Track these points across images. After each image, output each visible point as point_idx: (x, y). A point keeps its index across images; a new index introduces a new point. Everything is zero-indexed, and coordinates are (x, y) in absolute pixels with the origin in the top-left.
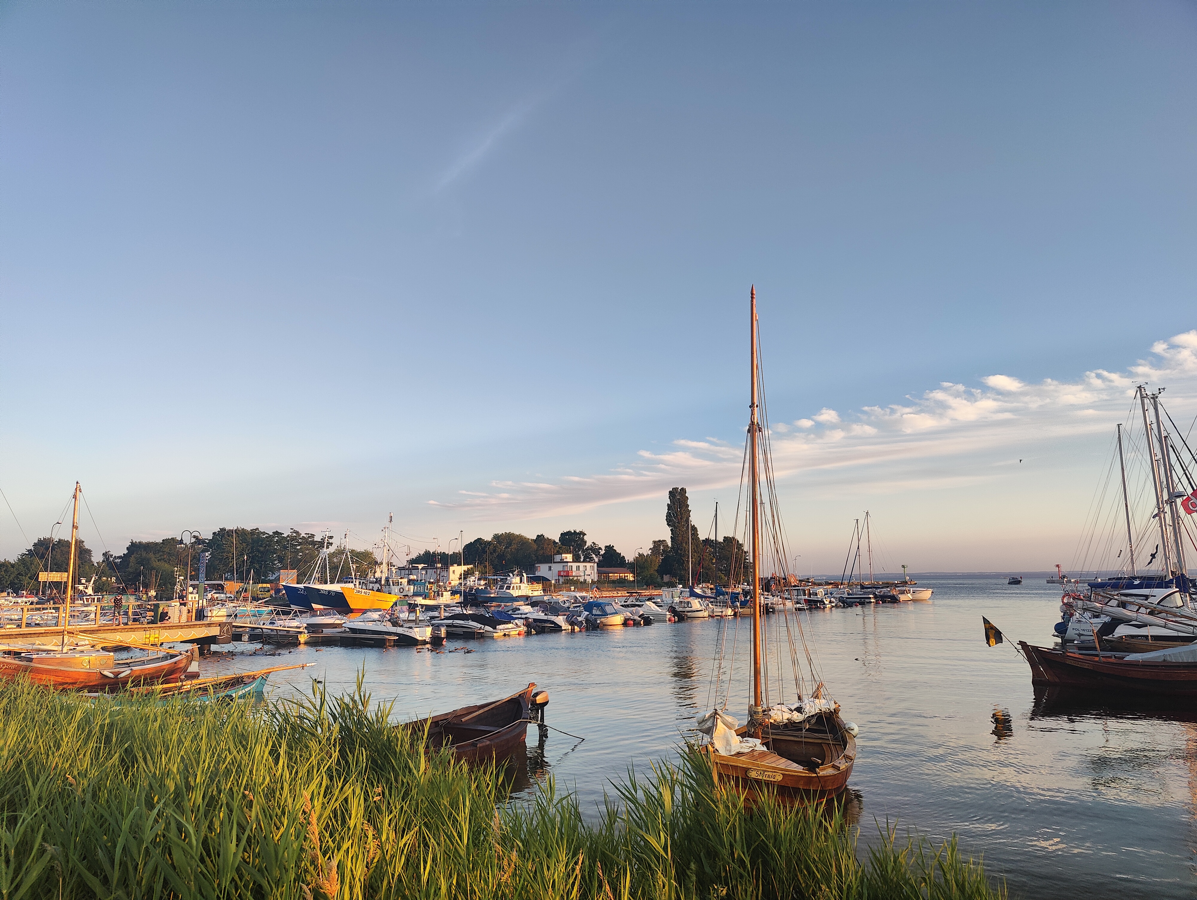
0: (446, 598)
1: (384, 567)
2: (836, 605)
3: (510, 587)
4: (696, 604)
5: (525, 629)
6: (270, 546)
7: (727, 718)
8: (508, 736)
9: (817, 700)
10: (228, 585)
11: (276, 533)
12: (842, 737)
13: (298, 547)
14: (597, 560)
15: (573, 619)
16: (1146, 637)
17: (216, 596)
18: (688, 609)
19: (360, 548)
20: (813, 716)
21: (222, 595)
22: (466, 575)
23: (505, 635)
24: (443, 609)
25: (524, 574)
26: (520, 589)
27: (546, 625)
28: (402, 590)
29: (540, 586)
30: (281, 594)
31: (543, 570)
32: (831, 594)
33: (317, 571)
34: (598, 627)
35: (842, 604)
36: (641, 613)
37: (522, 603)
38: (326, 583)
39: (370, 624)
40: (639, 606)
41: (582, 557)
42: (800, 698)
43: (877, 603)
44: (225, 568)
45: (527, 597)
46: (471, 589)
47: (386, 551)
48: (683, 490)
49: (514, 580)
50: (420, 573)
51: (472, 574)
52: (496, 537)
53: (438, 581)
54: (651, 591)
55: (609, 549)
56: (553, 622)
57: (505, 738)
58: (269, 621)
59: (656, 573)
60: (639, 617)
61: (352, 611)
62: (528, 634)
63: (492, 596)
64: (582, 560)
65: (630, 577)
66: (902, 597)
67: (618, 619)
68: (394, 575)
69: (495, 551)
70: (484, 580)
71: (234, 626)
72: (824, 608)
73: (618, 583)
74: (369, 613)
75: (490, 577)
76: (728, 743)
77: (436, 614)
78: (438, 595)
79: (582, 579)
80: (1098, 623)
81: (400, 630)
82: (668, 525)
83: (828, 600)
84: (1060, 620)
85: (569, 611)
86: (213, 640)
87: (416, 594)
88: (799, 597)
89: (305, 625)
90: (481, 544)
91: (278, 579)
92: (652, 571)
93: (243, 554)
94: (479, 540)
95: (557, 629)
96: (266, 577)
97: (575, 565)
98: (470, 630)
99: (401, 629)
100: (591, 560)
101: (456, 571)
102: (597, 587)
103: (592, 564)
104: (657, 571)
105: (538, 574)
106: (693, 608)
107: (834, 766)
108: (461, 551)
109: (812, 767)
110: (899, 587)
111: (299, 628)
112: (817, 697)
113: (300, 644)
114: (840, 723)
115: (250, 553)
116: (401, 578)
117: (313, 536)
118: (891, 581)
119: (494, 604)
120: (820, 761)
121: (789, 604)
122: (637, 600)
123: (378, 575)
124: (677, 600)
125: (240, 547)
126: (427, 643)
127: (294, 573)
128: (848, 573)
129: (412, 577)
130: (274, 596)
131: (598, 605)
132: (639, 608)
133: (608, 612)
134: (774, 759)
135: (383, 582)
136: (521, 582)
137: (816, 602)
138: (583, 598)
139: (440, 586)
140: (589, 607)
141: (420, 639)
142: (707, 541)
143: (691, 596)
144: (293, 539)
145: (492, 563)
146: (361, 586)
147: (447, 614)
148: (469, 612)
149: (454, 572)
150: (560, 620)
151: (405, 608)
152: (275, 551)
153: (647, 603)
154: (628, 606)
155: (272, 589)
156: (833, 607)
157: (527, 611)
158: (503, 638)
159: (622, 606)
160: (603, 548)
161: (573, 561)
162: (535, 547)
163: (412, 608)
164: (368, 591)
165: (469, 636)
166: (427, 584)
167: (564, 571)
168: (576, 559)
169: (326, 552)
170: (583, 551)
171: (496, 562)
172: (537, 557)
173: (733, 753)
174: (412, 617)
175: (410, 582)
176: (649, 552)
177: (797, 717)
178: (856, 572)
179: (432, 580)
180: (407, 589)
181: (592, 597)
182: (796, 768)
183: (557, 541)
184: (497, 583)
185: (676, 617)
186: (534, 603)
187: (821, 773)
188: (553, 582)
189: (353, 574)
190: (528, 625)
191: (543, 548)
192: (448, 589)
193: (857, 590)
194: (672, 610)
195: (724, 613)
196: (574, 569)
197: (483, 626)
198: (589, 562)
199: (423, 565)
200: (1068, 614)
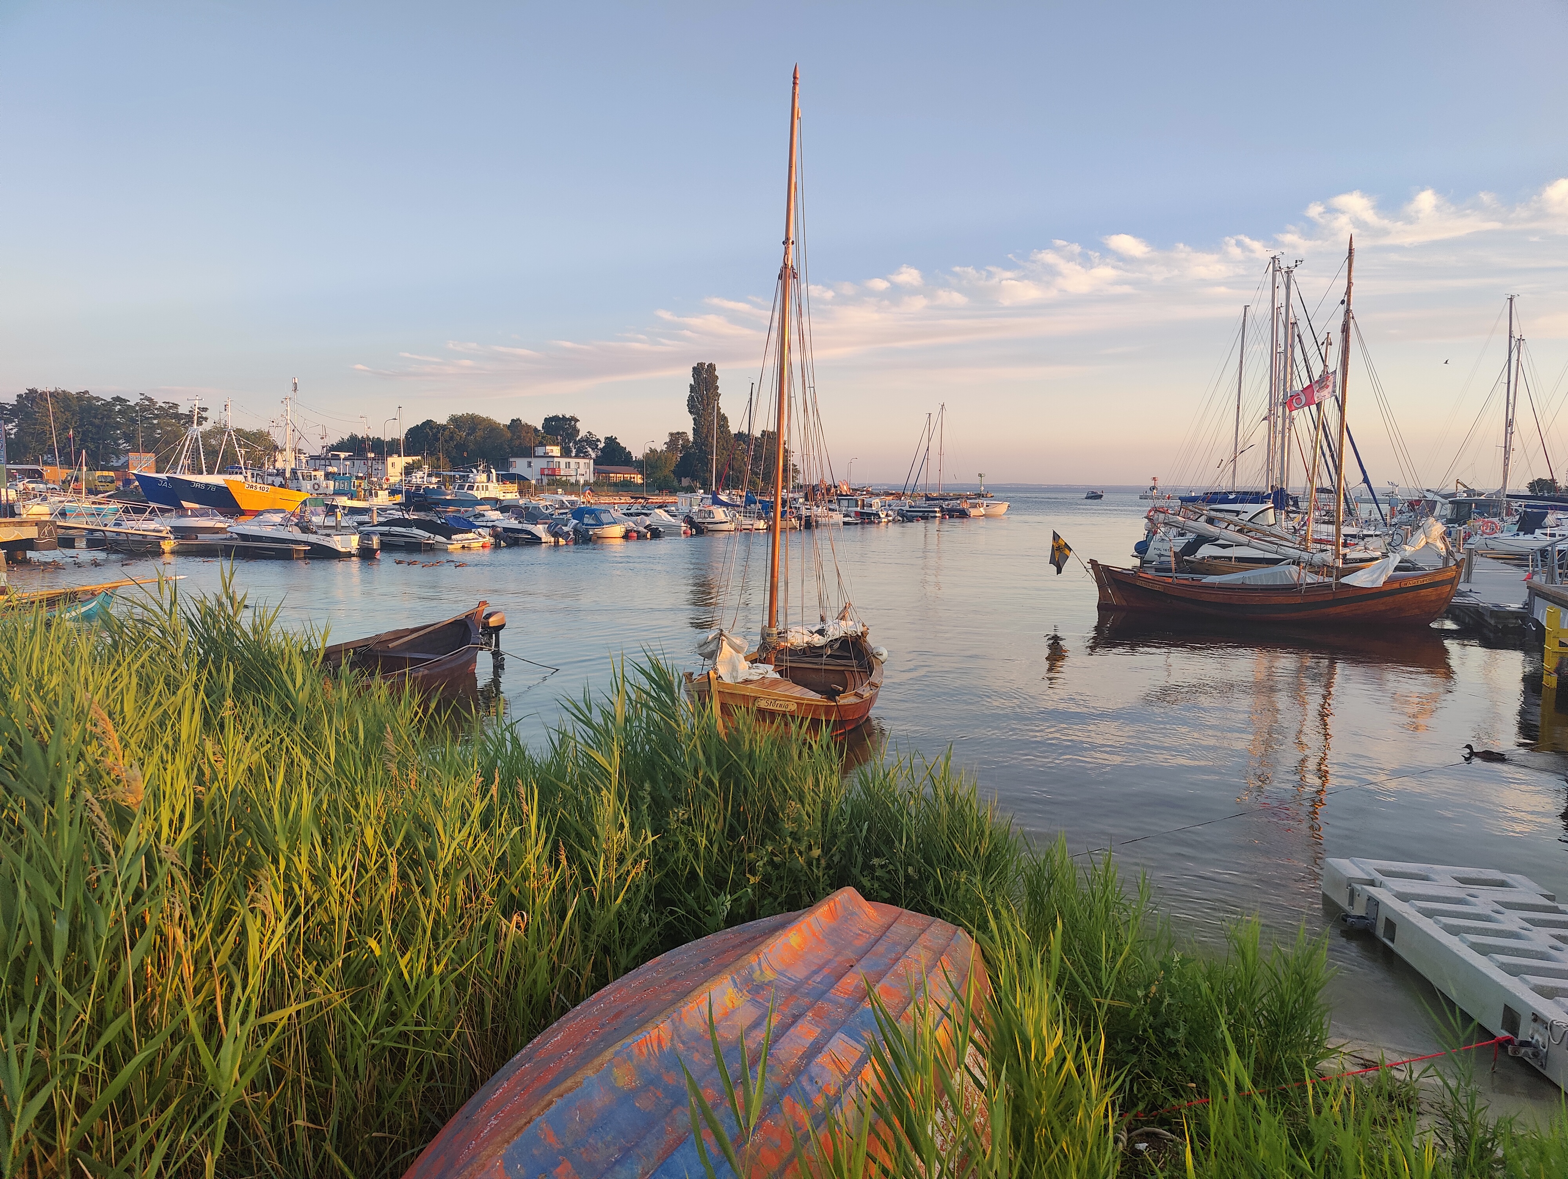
0: (383, 498)
1: (289, 455)
2: (893, 520)
3: (473, 487)
4: (720, 513)
5: (492, 540)
6: (109, 417)
7: (734, 640)
8: (453, 665)
9: (843, 623)
10: (47, 471)
11: (118, 399)
12: (869, 663)
13: (155, 422)
14: (593, 455)
15: (556, 529)
16: (1230, 558)
17: (31, 486)
18: (709, 520)
19: (250, 426)
20: (836, 640)
21: (41, 486)
22: (408, 470)
23: (463, 547)
24: (375, 512)
25: (493, 471)
26: (487, 490)
27: (520, 536)
28: (316, 487)
29: (515, 487)
30: (132, 487)
31: (519, 466)
32: (890, 506)
33: (186, 456)
34: (590, 540)
35: (900, 518)
36: (648, 523)
37: (488, 507)
38: (201, 473)
39: (269, 529)
40: (646, 515)
41: (574, 451)
42: (822, 619)
43: (943, 517)
44: (40, 447)
45: (497, 500)
46: (418, 487)
47: (289, 432)
48: (712, 367)
49: (478, 478)
50: (343, 465)
51: (419, 468)
52: (454, 420)
53: (370, 476)
54: (664, 498)
55: (611, 442)
56: (529, 533)
57: (448, 666)
58: (113, 522)
59: (672, 475)
60: (645, 528)
61: (243, 513)
62: (497, 546)
63: (448, 497)
64: (573, 454)
65: (638, 479)
66: (973, 512)
67: (617, 530)
68: (304, 466)
69: (452, 438)
70: (436, 477)
71: (59, 527)
72: (879, 522)
73: (622, 486)
74: (267, 516)
75: (444, 473)
76: (734, 669)
77: (366, 518)
78: (371, 494)
79: (573, 480)
80: (1181, 542)
81: (312, 538)
82: (690, 412)
83: (885, 513)
84: (1142, 538)
85: (552, 519)
86: (29, 544)
87: (338, 493)
88: (850, 509)
89: (169, 528)
90: (431, 428)
91: (126, 465)
92: (667, 472)
93: (69, 428)
94: (428, 423)
95: (535, 541)
96: (108, 462)
97: (563, 461)
98: (413, 540)
99: (315, 536)
100: (586, 456)
101: (396, 465)
102: (590, 489)
103: (587, 461)
104: (674, 472)
105: (512, 471)
106: (716, 520)
107: (856, 694)
108: (403, 437)
109: (831, 694)
110: (971, 499)
111: (161, 531)
112: (843, 618)
113: (164, 553)
114: (868, 648)
115: (79, 426)
116: (315, 470)
117: (176, 406)
118: (963, 493)
119: (451, 508)
120: (841, 689)
121: (838, 518)
122: (644, 507)
123: (279, 465)
124: (696, 508)
125: (62, 418)
126: (354, 555)
127: (151, 458)
128: (912, 481)
129: (330, 469)
130: (122, 488)
131: (591, 512)
132: (646, 518)
133: (605, 521)
134: (788, 687)
135: (288, 475)
136: (489, 480)
137: (869, 515)
138: (572, 503)
139: (372, 483)
140: (578, 513)
141: (343, 550)
142: (740, 436)
143: (714, 503)
144: (144, 409)
145: (448, 454)
146: (254, 479)
147: (382, 519)
148: (412, 516)
149: (393, 464)
150: (540, 530)
151: (321, 509)
152: (118, 426)
153: (657, 511)
154: (631, 515)
155: (118, 479)
156: (889, 521)
157: (494, 518)
158: (460, 551)
159: (624, 514)
160: (603, 440)
161: (562, 456)
162: (509, 435)
163: (331, 510)
164: (266, 486)
165: (414, 547)
166: (354, 479)
167: (549, 469)
168: (566, 453)
169: (196, 430)
170: (576, 443)
171: (454, 454)
172: (512, 448)
173: (739, 680)
174: (330, 522)
175: (328, 476)
176: (664, 447)
177: (818, 640)
178: (922, 481)
179: (361, 475)
180: (324, 485)
181: (583, 503)
182: (812, 696)
183: (540, 428)
184: (455, 481)
185: (693, 530)
186: (504, 508)
187: (842, 702)
188: (533, 482)
189: (242, 462)
190: (496, 536)
191: (519, 437)
192: (385, 486)
193: (922, 503)
194: (689, 520)
195: (755, 526)
196: (563, 466)
197: (432, 536)
198: (583, 457)
199: (347, 454)
200: (1152, 532)
